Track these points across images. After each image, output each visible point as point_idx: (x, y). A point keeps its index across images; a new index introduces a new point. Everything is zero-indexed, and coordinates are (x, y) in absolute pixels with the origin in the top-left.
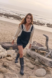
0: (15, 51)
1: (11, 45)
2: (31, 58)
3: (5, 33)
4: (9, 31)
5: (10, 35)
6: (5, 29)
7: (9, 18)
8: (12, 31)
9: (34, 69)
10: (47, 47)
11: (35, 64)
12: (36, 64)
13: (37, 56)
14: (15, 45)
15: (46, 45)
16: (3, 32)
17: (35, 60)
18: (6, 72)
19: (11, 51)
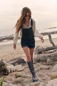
0: (21, 65)
1: (15, 62)
2: (41, 62)
3: (4, 55)
4: (7, 52)
5: (10, 55)
6: (3, 52)
7: (3, 41)
8: (11, 51)
9: (50, 68)
10: (53, 44)
11: (48, 64)
12: (50, 64)
13: (47, 56)
14: (19, 60)
15: (51, 42)
16: (2, 55)
17: (46, 61)
18: (22, 81)
19: (17, 66)
